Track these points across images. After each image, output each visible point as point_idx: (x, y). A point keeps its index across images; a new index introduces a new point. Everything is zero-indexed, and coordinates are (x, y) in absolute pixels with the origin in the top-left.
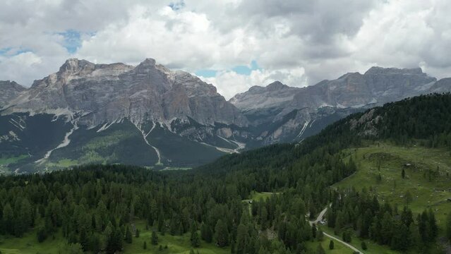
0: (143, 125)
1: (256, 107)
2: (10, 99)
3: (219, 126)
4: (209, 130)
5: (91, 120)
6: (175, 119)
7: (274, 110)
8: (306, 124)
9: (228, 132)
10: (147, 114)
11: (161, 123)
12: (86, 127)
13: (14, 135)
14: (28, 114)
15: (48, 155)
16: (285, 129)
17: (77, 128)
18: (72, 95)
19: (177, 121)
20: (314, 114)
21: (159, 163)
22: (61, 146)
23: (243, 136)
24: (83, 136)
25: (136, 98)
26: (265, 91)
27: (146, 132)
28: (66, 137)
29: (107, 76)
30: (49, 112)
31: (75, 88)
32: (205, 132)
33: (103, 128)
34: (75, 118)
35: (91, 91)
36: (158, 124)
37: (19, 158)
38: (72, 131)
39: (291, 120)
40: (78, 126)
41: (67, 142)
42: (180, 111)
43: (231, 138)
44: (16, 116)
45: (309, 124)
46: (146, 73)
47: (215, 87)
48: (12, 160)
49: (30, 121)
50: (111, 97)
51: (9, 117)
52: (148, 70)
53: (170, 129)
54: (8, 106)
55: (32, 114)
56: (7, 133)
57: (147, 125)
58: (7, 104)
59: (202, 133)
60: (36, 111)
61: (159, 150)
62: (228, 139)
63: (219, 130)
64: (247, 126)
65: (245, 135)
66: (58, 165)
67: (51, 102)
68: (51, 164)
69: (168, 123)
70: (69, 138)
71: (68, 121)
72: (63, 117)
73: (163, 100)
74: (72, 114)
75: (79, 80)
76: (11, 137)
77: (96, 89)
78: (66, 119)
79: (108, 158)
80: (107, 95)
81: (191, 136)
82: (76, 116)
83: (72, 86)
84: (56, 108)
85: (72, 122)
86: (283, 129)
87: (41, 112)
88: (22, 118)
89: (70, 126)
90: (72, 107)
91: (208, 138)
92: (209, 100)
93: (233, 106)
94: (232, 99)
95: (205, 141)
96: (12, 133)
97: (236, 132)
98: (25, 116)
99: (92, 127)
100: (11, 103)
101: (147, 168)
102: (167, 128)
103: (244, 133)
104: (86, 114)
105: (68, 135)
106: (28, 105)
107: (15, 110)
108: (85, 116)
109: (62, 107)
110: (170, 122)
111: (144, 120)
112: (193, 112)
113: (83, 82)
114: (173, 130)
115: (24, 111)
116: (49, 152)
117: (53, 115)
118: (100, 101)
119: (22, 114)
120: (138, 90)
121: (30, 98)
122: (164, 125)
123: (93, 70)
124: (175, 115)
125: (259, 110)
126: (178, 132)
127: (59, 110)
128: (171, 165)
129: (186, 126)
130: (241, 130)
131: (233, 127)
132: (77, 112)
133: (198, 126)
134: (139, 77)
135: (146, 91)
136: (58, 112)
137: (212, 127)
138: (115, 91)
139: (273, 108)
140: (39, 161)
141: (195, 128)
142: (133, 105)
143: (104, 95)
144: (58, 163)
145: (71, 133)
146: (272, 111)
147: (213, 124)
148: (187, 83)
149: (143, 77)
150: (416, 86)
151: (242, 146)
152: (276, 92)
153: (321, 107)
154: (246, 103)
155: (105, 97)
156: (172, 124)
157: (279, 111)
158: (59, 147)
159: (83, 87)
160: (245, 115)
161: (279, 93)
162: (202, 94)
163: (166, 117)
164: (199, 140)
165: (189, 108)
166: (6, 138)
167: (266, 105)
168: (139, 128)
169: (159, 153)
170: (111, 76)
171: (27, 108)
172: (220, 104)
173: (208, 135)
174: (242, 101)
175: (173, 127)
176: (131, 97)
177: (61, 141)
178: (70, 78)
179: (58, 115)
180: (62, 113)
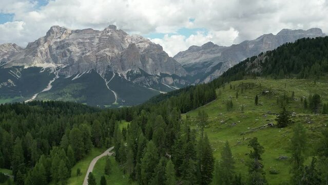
0: (106, 75)
1: (193, 62)
2: (12, 56)
3: (163, 75)
4: (155, 79)
5: (68, 71)
6: (130, 70)
7: (207, 64)
9: (170, 80)
10: (109, 67)
11: (119, 74)
12: (64, 76)
13: (11, 82)
14: (23, 67)
15: (34, 97)
16: (212, 77)
17: (58, 77)
18: (55, 53)
19: (132, 72)
21: (116, 103)
22: (45, 90)
23: (182, 83)
24: (62, 83)
25: (100, 55)
26: (200, 50)
27: (108, 80)
28: (50, 84)
29: (80, 38)
30: (38, 65)
31: (57, 48)
32: (152, 80)
33: (76, 77)
34: (57, 70)
35: (68, 50)
36: (117, 74)
37: (13, 99)
38: (54, 79)
39: (217, 71)
40: (59, 75)
41: (50, 87)
42: (134, 64)
43: (173, 85)
44: (14, 68)
46: (109, 36)
47: (161, 47)
48: (9, 100)
50: (83, 54)
51: (9, 69)
52: (110, 34)
53: (126, 78)
54: (10, 61)
55: (26, 67)
56: (6, 81)
57: (109, 75)
58: (9, 60)
59: (149, 81)
60: (29, 65)
61: (117, 94)
62: (170, 85)
63: (163, 78)
64: (185, 76)
67: (40, 58)
69: (125, 74)
71: (52, 72)
72: (48, 69)
73: (121, 56)
74: (55, 67)
75: (60, 42)
76: (9, 84)
77: (72, 48)
78: (51, 70)
79: (78, 99)
81: (141, 83)
82: (58, 68)
83: (54, 47)
84: (43, 63)
85: (55, 73)
86: (211, 78)
87: (32, 66)
88: (19, 70)
89: (53, 76)
90: (55, 62)
91: (154, 85)
92: (156, 56)
93: (175, 61)
94: (176, 56)
95: (152, 86)
96: (9, 81)
97: (177, 80)
98: (21, 69)
99: (69, 76)
100: (12, 59)
101: (106, 106)
102: (124, 77)
103: (183, 81)
104: (64, 67)
105: (51, 82)
106: (24, 60)
107: (14, 64)
109: (48, 62)
110: (126, 72)
111: (106, 71)
112: (143, 65)
113: (63, 43)
114: (128, 79)
115: (21, 65)
116: (36, 95)
117: (40, 68)
118: (75, 57)
119: (18, 67)
120: (102, 49)
121: (25, 56)
122: (122, 75)
123: (70, 34)
124: (130, 68)
125: (196, 64)
126: (131, 80)
127: (45, 64)
128: (124, 104)
129: (138, 76)
130: (180, 79)
131: (174, 77)
132: (59, 65)
133: (147, 75)
134: (103, 39)
135: (108, 49)
136: (45, 66)
137: (158, 76)
138: (85, 50)
139: (205, 62)
140: (27, 101)
141: (144, 77)
142: (98, 60)
145: (53, 81)
146: (205, 64)
147: (159, 74)
148: (140, 44)
149: (106, 39)
152: (208, 50)
154: (186, 59)
156: (128, 74)
157: (210, 64)
158: (43, 91)
159: (63, 47)
160: (184, 68)
161: (211, 50)
162: (151, 52)
163: (123, 69)
164: (147, 86)
165: (140, 62)
166: (6, 84)
167: (200, 61)
168: (103, 77)
169: (116, 96)
170: (83, 39)
171: (23, 63)
172: (164, 59)
173: (154, 83)
174: (183, 57)
175: (128, 77)
176: (97, 54)
177: (46, 86)
178: (53, 40)
179: (45, 68)
180: (48, 66)
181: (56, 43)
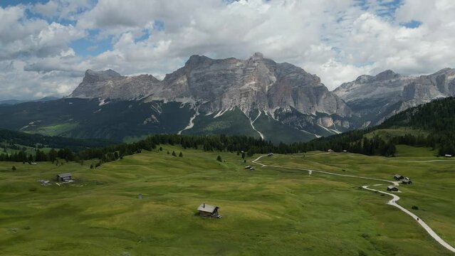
0: (251, 112)
1: (362, 97)
2: (149, 89)
3: (320, 115)
4: (310, 119)
5: (209, 108)
6: (279, 108)
7: (383, 101)
9: (330, 122)
10: (254, 104)
11: (266, 112)
12: (205, 113)
13: (155, 118)
14: (162, 101)
17: (198, 114)
18: (194, 86)
19: (280, 110)
22: (188, 128)
23: (344, 126)
24: (204, 120)
25: (245, 90)
26: (374, 80)
27: (253, 119)
28: (191, 121)
29: (222, 70)
30: (177, 100)
31: (197, 81)
32: (306, 120)
33: (218, 115)
35: (209, 83)
36: (263, 113)
38: (195, 116)
40: (199, 112)
41: (191, 125)
42: (284, 101)
43: (332, 127)
44: (155, 102)
46: (255, 67)
47: (319, 78)
49: (164, 106)
51: (150, 104)
52: (256, 64)
53: (273, 117)
54: (148, 95)
55: (165, 102)
56: (150, 116)
57: (253, 113)
58: (147, 93)
59: (302, 122)
60: (169, 100)
61: (264, 135)
62: (328, 128)
63: (320, 119)
64: (350, 116)
65: (346, 125)
67: (179, 92)
69: (272, 112)
70: (193, 122)
71: (191, 108)
72: (188, 105)
73: (269, 91)
74: (194, 102)
75: (200, 74)
76: (153, 120)
77: (213, 81)
78: (190, 106)
80: (222, 86)
81: (292, 123)
82: (198, 104)
83: (194, 79)
84: (182, 97)
85: (195, 109)
87: (172, 100)
88: (159, 105)
89: (193, 112)
90: (195, 97)
91: (308, 126)
92: (312, 91)
93: (336, 96)
94: (338, 89)
95: (305, 128)
96: (153, 116)
97: (338, 122)
98: (161, 104)
99: (210, 114)
100: (150, 92)
102: (271, 115)
103: (348, 122)
104: (205, 102)
105: (192, 119)
106: (163, 94)
107: (154, 99)
108: (204, 104)
109: (188, 96)
110: (274, 110)
111: (251, 108)
112: (295, 103)
113: (203, 75)
114: (276, 118)
115: (160, 99)
116: (180, 132)
117: (180, 103)
118: (216, 91)
119: (158, 101)
120: (247, 82)
121: (163, 89)
122: (268, 113)
123: (211, 65)
124: (278, 105)
125: (366, 100)
126: (281, 120)
127: (184, 99)
129: (288, 114)
130: (342, 120)
131: (335, 117)
132: (198, 101)
133: (299, 114)
134: (248, 70)
135: (254, 83)
136: (184, 101)
137: (313, 116)
138: (228, 83)
139: (380, 99)
141: (296, 117)
142: (243, 96)
143: (219, 87)
145: (194, 118)
146: (380, 101)
147: (314, 114)
148: (291, 75)
149: (252, 70)
152: (386, 82)
154: (352, 93)
156: (275, 112)
157: (386, 102)
158: (186, 128)
159: (203, 80)
160: (349, 106)
161: (390, 82)
162: (305, 85)
163: (271, 106)
164: (300, 128)
165: (291, 99)
166: (150, 120)
167: (373, 96)
168: (248, 115)
170: (225, 70)
171: (162, 97)
172: (322, 95)
173: (309, 124)
174: (348, 91)
175: (276, 115)
176: (241, 88)
177: (188, 124)
178: (193, 72)
179: (184, 103)
180: (187, 101)
181: (195, 75)
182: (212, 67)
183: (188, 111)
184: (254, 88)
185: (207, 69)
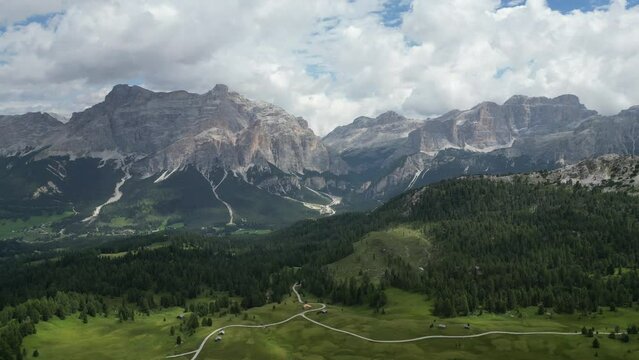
0: (212, 173)
1: (361, 146)
2: (44, 137)
3: (309, 174)
4: (296, 181)
5: (147, 167)
6: (253, 165)
7: (384, 151)
8: (418, 174)
9: (321, 182)
10: (217, 160)
11: (234, 171)
13: (54, 186)
14: (67, 157)
15: (97, 212)
16: (391, 180)
17: (129, 177)
18: (122, 132)
19: (255, 168)
20: (428, 161)
21: (231, 223)
22: (112, 200)
23: (340, 187)
25: (203, 139)
26: (374, 124)
27: (215, 184)
28: (117, 189)
29: (166, 108)
30: (93, 155)
31: (126, 124)
32: (290, 183)
33: (162, 178)
34: (127, 163)
35: (146, 129)
36: (230, 173)
37: (62, 217)
38: (124, 180)
39: (398, 169)
40: (131, 173)
41: (118, 196)
42: (259, 155)
43: (324, 190)
44: (53, 160)
45: (421, 174)
46: (216, 105)
47: (306, 122)
48: (55, 218)
49: (71, 167)
51: (45, 162)
52: (218, 102)
53: (246, 179)
54: (41, 147)
55: (73, 158)
56: (45, 184)
57: (217, 173)
58: (40, 144)
59: (286, 184)
60: (78, 154)
61: (232, 207)
62: (319, 191)
63: (309, 180)
64: (347, 173)
65: (343, 186)
66: (110, 225)
67: (96, 142)
68: (102, 224)
69: (243, 171)
70: (120, 190)
71: (118, 168)
72: (112, 162)
74: (123, 158)
75: (131, 114)
76: (50, 190)
77: (152, 125)
78: (116, 164)
80: (167, 133)
81: (272, 188)
82: (128, 161)
83: (121, 122)
84: (102, 150)
85: (123, 169)
86: (388, 180)
87: (84, 155)
88: (62, 163)
89: (121, 174)
90: (123, 149)
91: (294, 191)
92: (297, 141)
95: (289, 194)
96: (50, 184)
97: (332, 182)
98: (64, 161)
99: (148, 175)
100: (45, 142)
102: (242, 177)
103: (342, 182)
104: (140, 158)
105: (119, 185)
106: (68, 145)
107: (51, 153)
108: (139, 161)
109: (110, 148)
110: (246, 169)
111: (213, 167)
112: (275, 157)
113: (135, 116)
114: (249, 181)
115: (62, 154)
116: (99, 208)
117: (98, 160)
118: (157, 141)
119: (59, 158)
120: (206, 128)
121: (69, 136)
122: (238, 174)
123: (148, 100)
124: (252, 161)
125: (366, 150)
126: (256, 183)
127: (105, 152)
128: (246, 226)
129: (266, 175)
130: (338, 179)
131: (327, 176)
132: (129, 155)
133: (281, 174)
134: (207, 110)
135: (215, 129)
136: (105, 156)
137: (299, 175)
139: (382, 149)
140: (87, 219)
141: (277, 178)
142: (199, 148)
143: (163, 134)
144: (110, 222)
145: (122, 183)
146: (382, 152)
147: (301, 172)
148: (269, 118)
149: (211, 110)
150: (569, 123)
151: (337, 201)
152: (388, 125)
153: (443, 149)
154: (349, 140)
155: (164, 136)
156: (249, 173)
157: (391, 153)
158: (109, 202)
159: (136, 123)
160: (344, 158)
161: (393, 126)
162: (289, 132)
163: (241, 162)
164: (282, 193)
165: (270, 152)
166: (45, 190)
167: (374, 144)
168: (207, 177)
169: (231, 211)
170: (171, 108)
171: (67, 150)
172: (311, 145)
173: (294, 188)
174: (343, 137)
175: (249, 177)
176: (196, 137)
177: (111, 194)
178: (120, 110)
179: (105, 159)
180: (110, 157)
181: (122, 115)
182: (150, 104)
183: (111, 173)
184: (216, 137)
185: (142, 107)
